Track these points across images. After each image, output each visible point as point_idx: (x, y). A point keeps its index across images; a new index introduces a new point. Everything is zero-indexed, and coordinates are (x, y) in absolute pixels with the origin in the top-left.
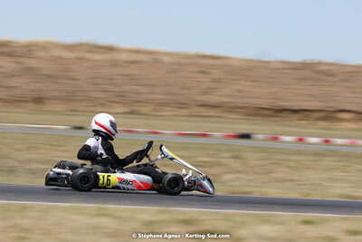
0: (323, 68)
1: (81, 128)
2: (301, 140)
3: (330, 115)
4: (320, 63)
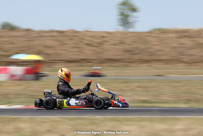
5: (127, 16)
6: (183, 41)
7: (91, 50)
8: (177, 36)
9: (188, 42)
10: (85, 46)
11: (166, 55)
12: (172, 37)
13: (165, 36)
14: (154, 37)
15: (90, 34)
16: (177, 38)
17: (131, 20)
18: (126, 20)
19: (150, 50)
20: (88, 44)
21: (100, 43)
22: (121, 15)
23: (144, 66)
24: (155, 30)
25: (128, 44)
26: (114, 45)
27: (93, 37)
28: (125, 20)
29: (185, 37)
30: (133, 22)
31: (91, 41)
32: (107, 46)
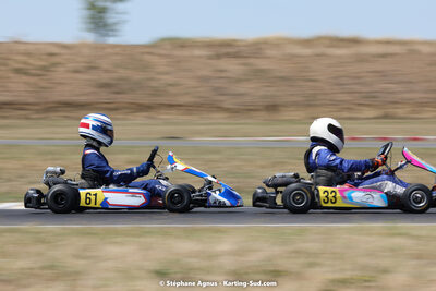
5: (103, 10)
6: (224, 64)
7: (25, 83)
8: (210, 53)
9: (232, 67)
10: (11, 75)
11: (187, 94)
12: (200, 57)
13: (186, 53)
14: (160, 55)
15: (22, 47)
16: (210, 58)
17: (111, 18)
18: (101, 18)
19: (154, 84)
20: (18, 71)
21: (44, 68)
22: (90, 9)
23: (140, 118)
24: (164, 40)
25: (106, 71)
26: (77, 71)
27: (28, 54)
28: (98, 18)
29: (228, 55)
30: (115, 24)
31: (25, 63)
32: (59, 74)
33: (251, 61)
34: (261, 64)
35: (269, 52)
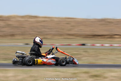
0: (109, 20)
1: (27, 44)
2: (102, 45)
3: (111, 36)
4: (108, 19)
33: (7, 22)
34: (10, 23)
35: (12, 20)
